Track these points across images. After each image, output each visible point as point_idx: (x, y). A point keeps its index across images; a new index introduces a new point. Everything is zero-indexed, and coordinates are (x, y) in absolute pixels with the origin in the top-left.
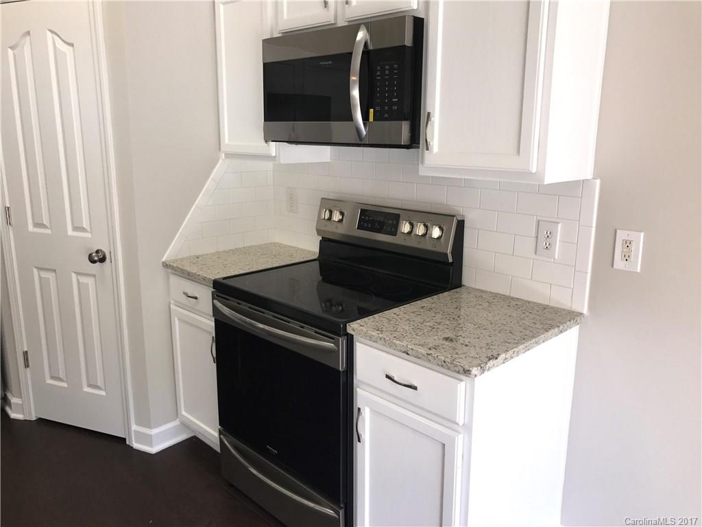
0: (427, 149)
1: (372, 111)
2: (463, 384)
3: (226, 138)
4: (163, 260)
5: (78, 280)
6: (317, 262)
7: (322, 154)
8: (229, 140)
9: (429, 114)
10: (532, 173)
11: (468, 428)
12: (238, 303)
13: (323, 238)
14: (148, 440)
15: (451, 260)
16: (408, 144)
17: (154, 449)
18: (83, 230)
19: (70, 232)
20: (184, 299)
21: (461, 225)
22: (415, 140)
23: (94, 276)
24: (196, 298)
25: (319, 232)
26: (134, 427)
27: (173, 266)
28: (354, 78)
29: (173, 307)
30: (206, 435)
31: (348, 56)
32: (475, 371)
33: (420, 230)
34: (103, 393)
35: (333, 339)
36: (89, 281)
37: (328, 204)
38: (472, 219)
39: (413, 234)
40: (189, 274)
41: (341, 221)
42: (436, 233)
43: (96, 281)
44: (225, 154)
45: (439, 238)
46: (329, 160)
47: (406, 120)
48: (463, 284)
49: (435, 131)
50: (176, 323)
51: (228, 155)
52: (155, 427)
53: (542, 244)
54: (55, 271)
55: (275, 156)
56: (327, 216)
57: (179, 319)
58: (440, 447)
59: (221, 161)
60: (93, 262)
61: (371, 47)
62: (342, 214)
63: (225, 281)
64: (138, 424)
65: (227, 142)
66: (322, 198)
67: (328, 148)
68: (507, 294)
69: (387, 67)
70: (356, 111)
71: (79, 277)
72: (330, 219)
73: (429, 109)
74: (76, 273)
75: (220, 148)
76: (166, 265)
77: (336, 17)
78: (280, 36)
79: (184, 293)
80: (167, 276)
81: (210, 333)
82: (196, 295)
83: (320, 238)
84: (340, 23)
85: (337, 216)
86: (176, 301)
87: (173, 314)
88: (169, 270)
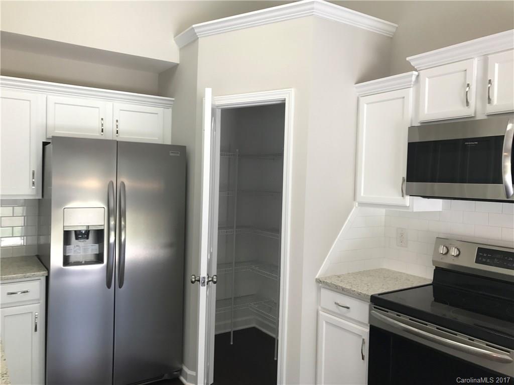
3: (362, 193)
4: (317, 277)
6: (432, 286)
7: (437, 205)
8: (364, 194)
12: (397, 315)
13: (436, 267)
20: (334, 308)
24: (348, 308)
25: (434, 262)
27: (326, 282)
29: (321, 312)
37: (445, 241)
40: (343, 289)
41: (457, 256)
44: (359, 203)
50: (324, 327)
51: (362, 204)
55: (409, 206)
56: (445, 251)
57: (327, 322)
59: (355, 208)
62: (459, 250)
63: (380, 296)
65: (362, 194)
66: (437, 238)
67: (440, 201)
72: (447, 254)
75: (355, 199)
76: (319, 281)
77: (475, 113)
78: (419, 125)
79: (336, 303)
80: (319, 289)
81: (360, 336)
82: (348, 306)
83: (434, 268)
84: (479, 117)
85: (454, 252)
86: (324, 309)
87: (320, 318)
88: (321, 285)
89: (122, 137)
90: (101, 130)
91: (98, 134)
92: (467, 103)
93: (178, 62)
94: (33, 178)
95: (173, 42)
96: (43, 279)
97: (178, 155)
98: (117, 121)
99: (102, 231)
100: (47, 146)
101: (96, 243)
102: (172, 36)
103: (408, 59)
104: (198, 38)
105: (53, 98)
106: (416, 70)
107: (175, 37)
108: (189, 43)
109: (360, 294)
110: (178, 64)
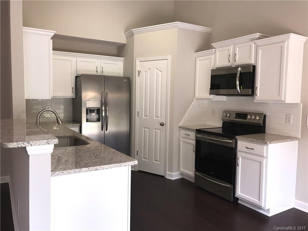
0: (256, 95)
1: (242, 87)
2: (265, 146)
4: (179, 126)
5: (155, 131)
6: (222, 128)
7: (224, 98)
9: (257, 87)
10: (282, 100)
11: (267, 158)
14: (172, 176)
15: (262, 125)
16: (251, 94)
17: (173, 179)
18: (158, 117)
19: (155, 118)
20: (185, 136)
21: (265, 116)
22: (253, 94)
23: (160, 129)
24: (189, 135)
25: (222, 120)
26: (167, 172)
28: (237, 79)
29: (181, 138)
30: (189, 174)
31: (236, 74)
32: (268, 143)
33: (253, 117)
34: (159, 163)
35: (232, 140)
36: (159, 131)
37: (226, 112)
38: (268, 114)
39: (251, 119)
41: (229, 116)
42: (258, 118)
43: (160, 131)
44: (196, 99)
45: (259, 119)
46: (226, 100)
47: (250, 89)
48: (266, 132)
49: (258, 92)
50: (182, 143)
51: (197, 99)
52: (174, 172)
53: (288, 120)
54: (149, 128)
55: (212, 99)
56: (225, 115)
58: (259, 163)
59: (194, 101)
60: (161, 125)
61: (242, 72)
62: (230, 114)
63: (199, 129)
64: (168, 172)
65: (197, 95)
66: (224, 111)
68: (278, 134)
69: (246, 77)
70: (238, 87)
71: (156, 130)
72: (226, 116)
73: (256, 86)
74: (155, 129)
75: (194, 97)
76: (180, 127)
77: (232, 65)
78: (215, 69)
79: (185, 134)
80: (180, 130)
81: (193, 144)
82: (189, 134)
83: (223, 122)
84: (233, 66)
85: (228, 115)
86: (181, 137)
87: (180, 141)
88: (181, 128)
89: (105, 74)
90: (96, 71)
91: (95, 73)
92: (229, 61)
93: (126, 43)
94: (73, 90)
95: (123, 34)
96: (79, 127)
97: (127, 81)
98: (102, 68)
99: (100, 109)
100: (77, 78)
101: (97, 114)
102: (124, 32)
103: (212, 44)
104: (134, 34)
105: (79, 59)
106: (214, 48)
107: (125, 32)
108: (130, 36)
109: (193, 129)
110: (125, 44)
